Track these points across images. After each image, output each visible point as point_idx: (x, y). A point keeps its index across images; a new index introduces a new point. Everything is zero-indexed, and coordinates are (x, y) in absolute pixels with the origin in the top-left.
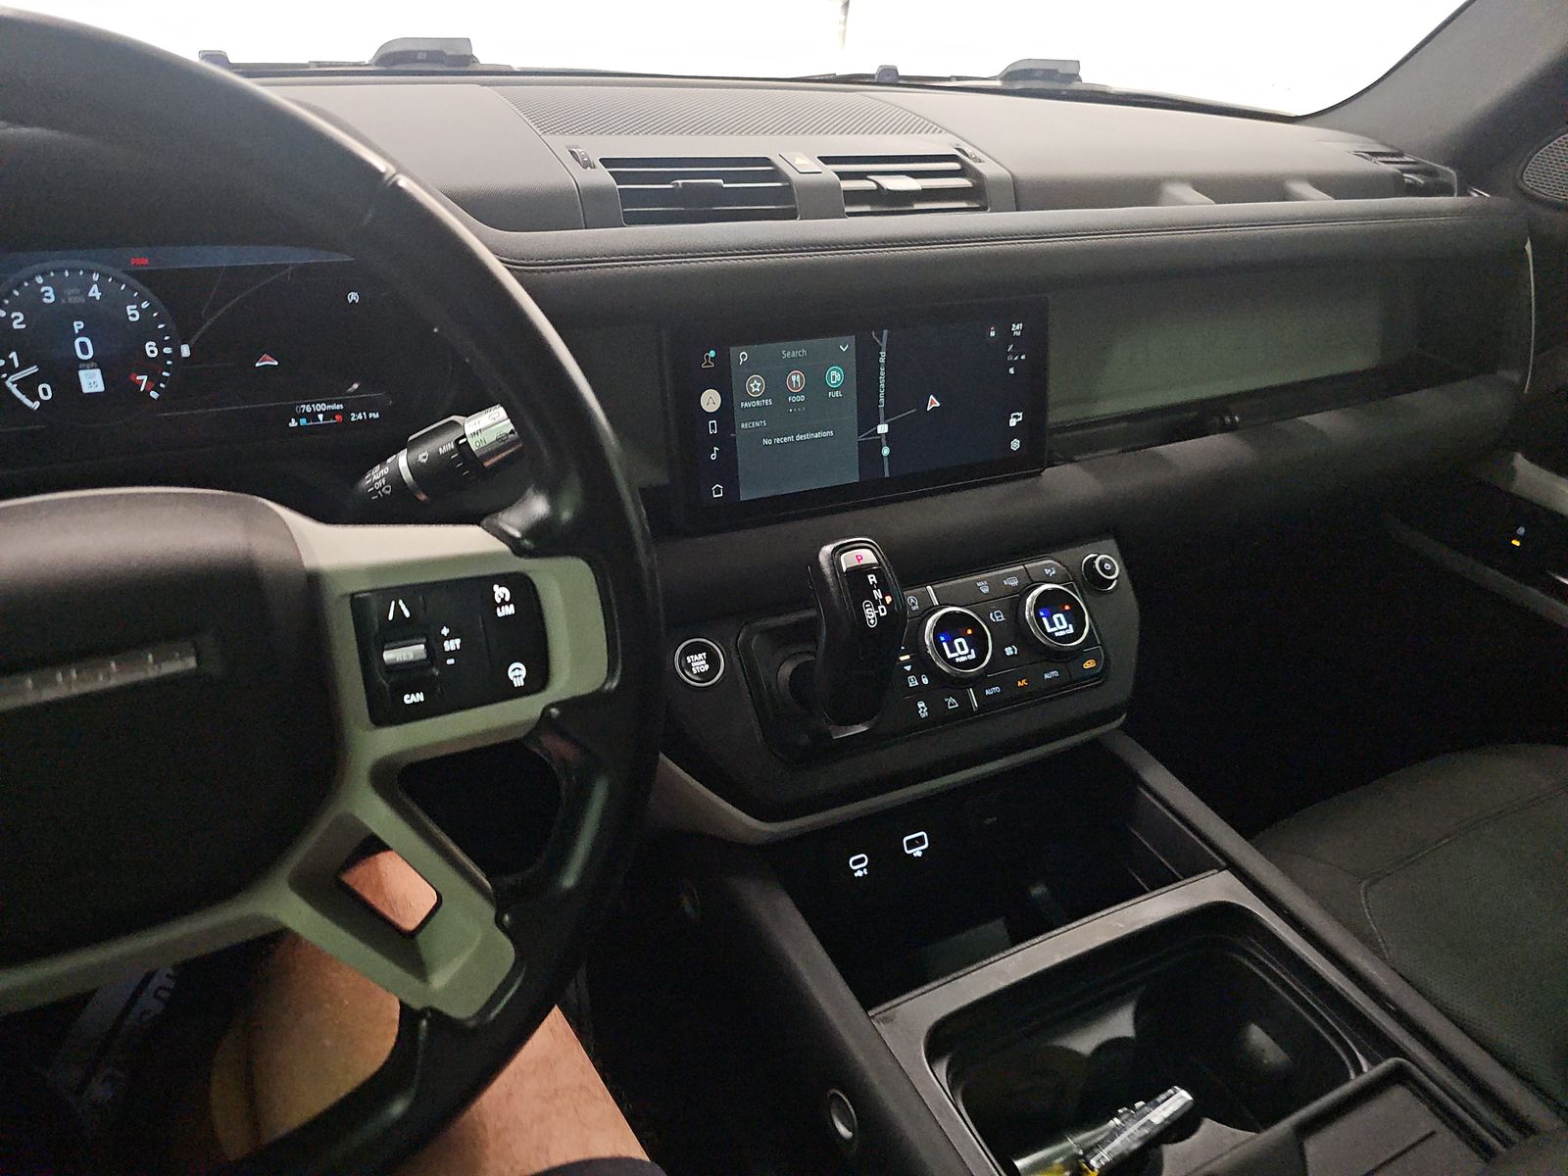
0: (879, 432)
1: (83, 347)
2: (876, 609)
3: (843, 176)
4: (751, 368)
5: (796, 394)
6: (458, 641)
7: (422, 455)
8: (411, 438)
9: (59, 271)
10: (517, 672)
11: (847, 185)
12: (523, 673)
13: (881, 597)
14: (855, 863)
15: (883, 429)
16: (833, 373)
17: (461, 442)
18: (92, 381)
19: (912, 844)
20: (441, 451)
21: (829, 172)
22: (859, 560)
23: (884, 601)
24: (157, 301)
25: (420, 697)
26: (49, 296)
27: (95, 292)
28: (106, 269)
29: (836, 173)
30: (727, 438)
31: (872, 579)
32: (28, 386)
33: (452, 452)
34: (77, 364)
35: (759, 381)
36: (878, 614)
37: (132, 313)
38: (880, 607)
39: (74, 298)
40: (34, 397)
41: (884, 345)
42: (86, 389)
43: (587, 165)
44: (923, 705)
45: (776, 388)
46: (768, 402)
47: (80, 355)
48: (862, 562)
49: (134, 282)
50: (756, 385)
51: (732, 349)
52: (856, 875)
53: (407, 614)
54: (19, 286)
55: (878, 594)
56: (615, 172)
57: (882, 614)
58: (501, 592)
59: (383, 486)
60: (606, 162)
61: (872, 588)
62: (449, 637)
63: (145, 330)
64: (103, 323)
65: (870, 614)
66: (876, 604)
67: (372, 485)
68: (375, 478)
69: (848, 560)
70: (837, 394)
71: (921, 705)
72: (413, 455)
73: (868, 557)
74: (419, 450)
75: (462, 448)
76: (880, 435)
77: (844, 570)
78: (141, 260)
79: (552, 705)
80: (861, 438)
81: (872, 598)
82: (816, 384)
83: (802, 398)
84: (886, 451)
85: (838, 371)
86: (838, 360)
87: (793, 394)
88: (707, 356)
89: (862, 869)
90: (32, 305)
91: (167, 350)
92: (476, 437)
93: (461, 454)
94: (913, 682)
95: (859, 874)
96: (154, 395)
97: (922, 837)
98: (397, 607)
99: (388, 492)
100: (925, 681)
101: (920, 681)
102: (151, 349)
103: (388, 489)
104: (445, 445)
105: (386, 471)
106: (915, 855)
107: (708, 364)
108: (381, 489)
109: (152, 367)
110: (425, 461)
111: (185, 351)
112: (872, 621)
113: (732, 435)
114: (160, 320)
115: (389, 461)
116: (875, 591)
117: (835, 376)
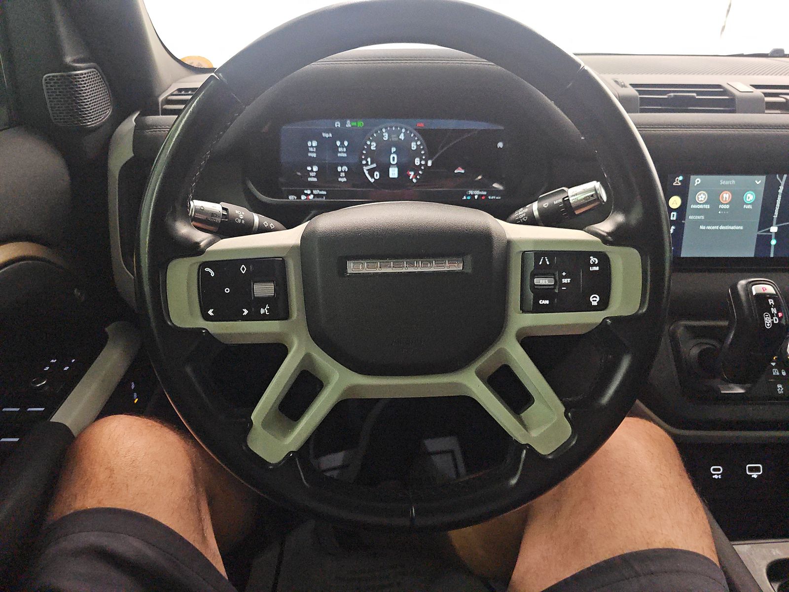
0: (771, 231)
1: (394, 159)
2: (772, 318)
3: (766, 95)
4: (700, 188)
5: (724, 204)
6: (569, 280)
7: (545, 204)
8: (540, 196)
9: (391, 127)
10: (594, 299)
11: (768, 99)
12: (598, 299)
13: (776, 312)
14: (715, 470)
15: (774, 229)
16: (749, 195)
17: (565, 199)
18: (394, 173)
19: (751, 469)
20: (555, 203)
21: (759, 92)
22: (764, 290)
23: (777, 315)
24: (423, 142)
25: (547, 302)
26: (386, 137)
27: (402, 137)
28: (409, 127)
29: (763, 93)
30: (679, 224)
31: (771, 302)
32: (371, 172)
33: (560, 203)
34: (390, 165)
35: (704, 194)
36: (773, 322)
37: (414, 146)
38: (774, 318)
39: (394, 139)
40: (372, 176)
41: (783, 183)
42: (391, 176)
43: (624, 86)
44: (781, 386)
45: (714, 199)
46: (707, 207)
47: (392, 162)
48: (766, 292)
49: (417, 134)
50: (702, 197)
51: (692, 177)
52: (713, 477)
53: (548, 263)
54: (376, 132)
55: (774, 311)
56: (639, 90)
57: (775, 322)
58: (593, 260)
59: (523, 217)
60: (634, 86)
61: (770, 306)
62: (565, 277)
63: (417, 153)
64: (403, 149)
65: (768, 321)
66: (772, 316)
67: (518, 216)
68: (520, 213)
69: (756, 290)
70: (749, 207)
71: (779, 386)
72: (541, 204)
73: (770, 289)
74: (544, 202)
75: (566, 202)
76: (771, 233)
77: (754, 294)
78: (421, 124)
79: (607, 318)
80: (759, 233)
81: (770, 312)
82: (737, 200)
83: (728, 207)
84: (773, 242)
85: (752, 194)
86: (753, 188)
87: (722, 204)
88: (678, 180)
89: (718, 475)
90: (379, 141)
91: (423, 162)
92: (574, 198)
93: (565, 204)
94: (776, 372)
95: (716, 477)
96: (414, 181)
97: (759, 468)
98: (544, 259)
99: (525, 220)
100: (784, 373)
101: (780, 372)
102: (417, 161)
103: (525, 219)
104: (558, 200)
105: (526, 210)
106: (753, 476)
107: (677, 183)
108: (522, 218)
109: (416, 169)
110: (546, 207)
111: (430, 163)
112: (768, 325)
113: (683, 222)
114: (423, 149)
115: (527, 206)
116: (772, 309)
117: (750, 197)
